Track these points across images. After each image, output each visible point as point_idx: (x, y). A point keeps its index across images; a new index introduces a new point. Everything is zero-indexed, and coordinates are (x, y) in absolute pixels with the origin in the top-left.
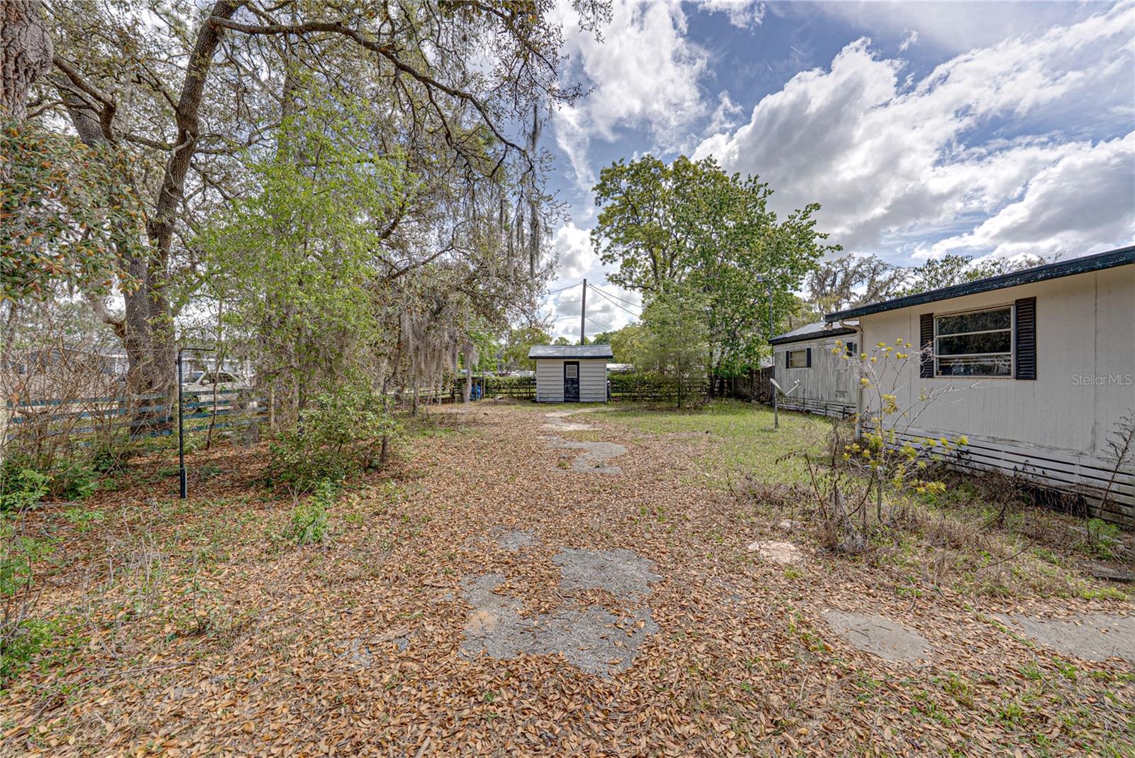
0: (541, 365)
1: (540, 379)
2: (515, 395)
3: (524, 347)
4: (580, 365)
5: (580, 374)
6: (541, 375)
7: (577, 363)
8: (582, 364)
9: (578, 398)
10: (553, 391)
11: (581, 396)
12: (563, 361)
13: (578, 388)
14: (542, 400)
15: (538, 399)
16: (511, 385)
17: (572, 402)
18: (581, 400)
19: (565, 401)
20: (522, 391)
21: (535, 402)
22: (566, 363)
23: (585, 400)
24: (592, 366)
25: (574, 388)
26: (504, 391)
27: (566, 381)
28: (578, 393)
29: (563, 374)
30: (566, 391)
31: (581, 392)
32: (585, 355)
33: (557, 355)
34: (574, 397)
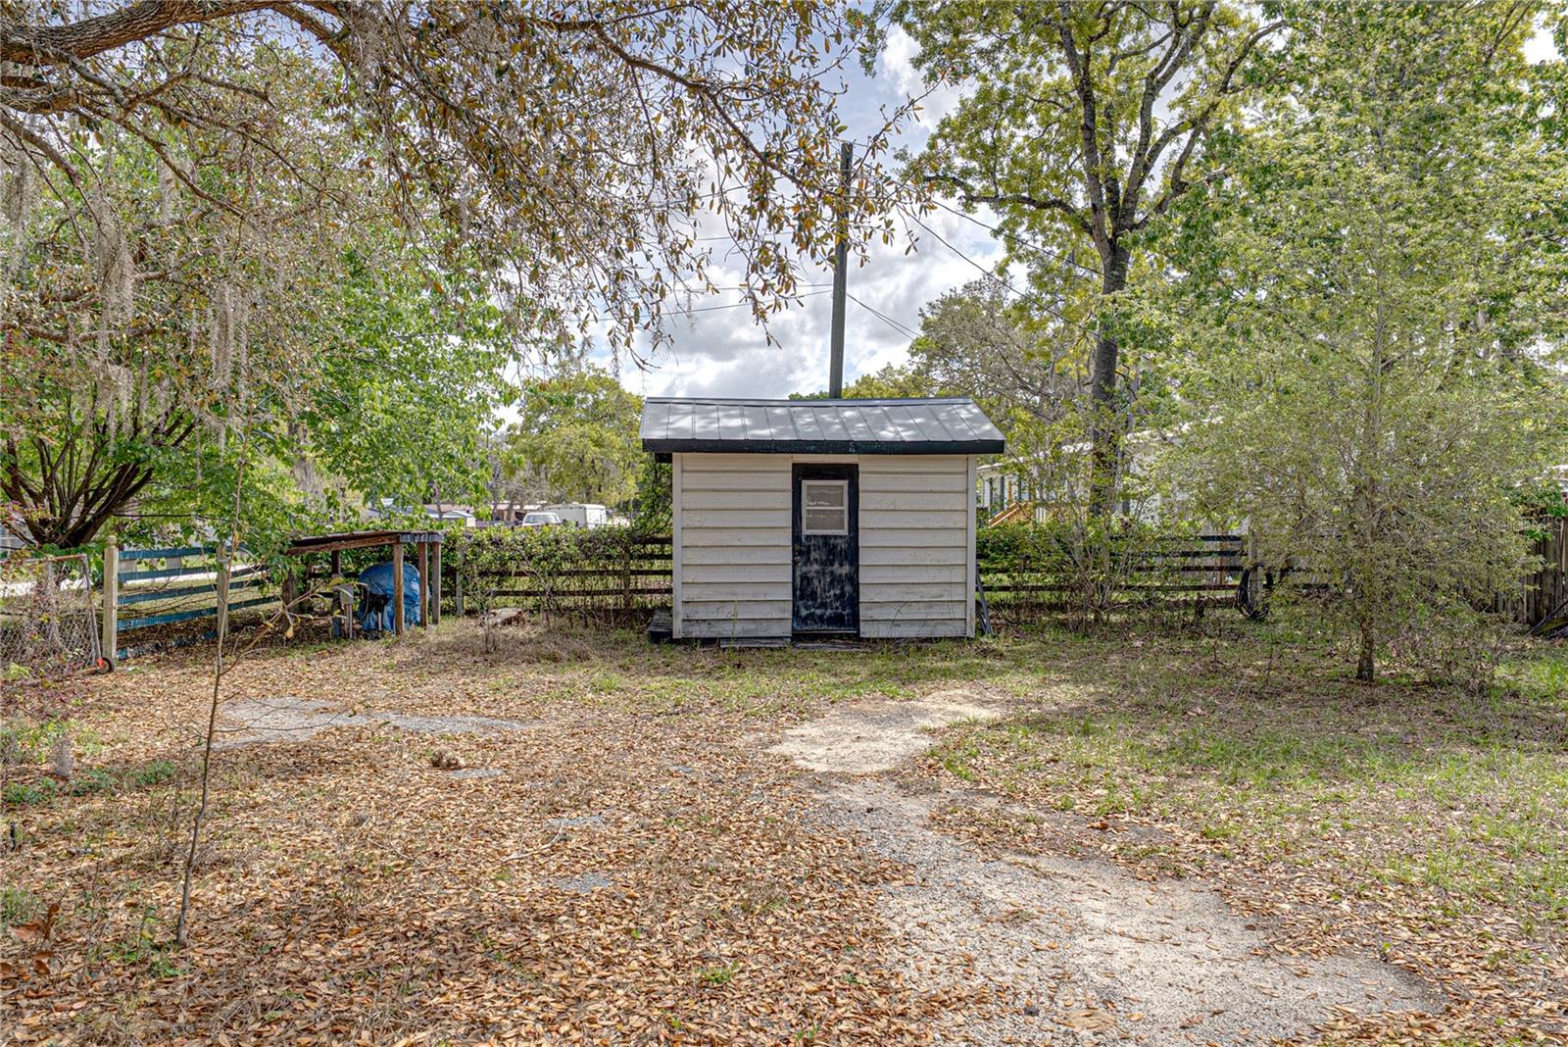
0: (690, 481)
1: (690, 538)
2: (568, 602)
3: (565, 431)
4: (864, 482)
5: (864, 520)
6: (695, 520)
7: (850, 473)
8: (872, 474)
9: (855, 620)
10: (747, 594)
11: (863, 613)
12: (785, 462)
13: (853, 579)
14: (697, 631)
15: (678, 630)
16: (549, 558)
17: (827, 638)
18: (867, 631)
19: (797, 637)
20: (594, 583)
21: (661, 637)
22: (801, 473)
23: (884, 632)
24: (915, 483)
25: (836, 580)
26: (523, 583)
27: (801, 548)
28: (853, 602)
29: (786, 519)
30: (803, 591)
31: (865, 595)
32: (888, 434)
33: (765, 433)
34: (837, 620)
